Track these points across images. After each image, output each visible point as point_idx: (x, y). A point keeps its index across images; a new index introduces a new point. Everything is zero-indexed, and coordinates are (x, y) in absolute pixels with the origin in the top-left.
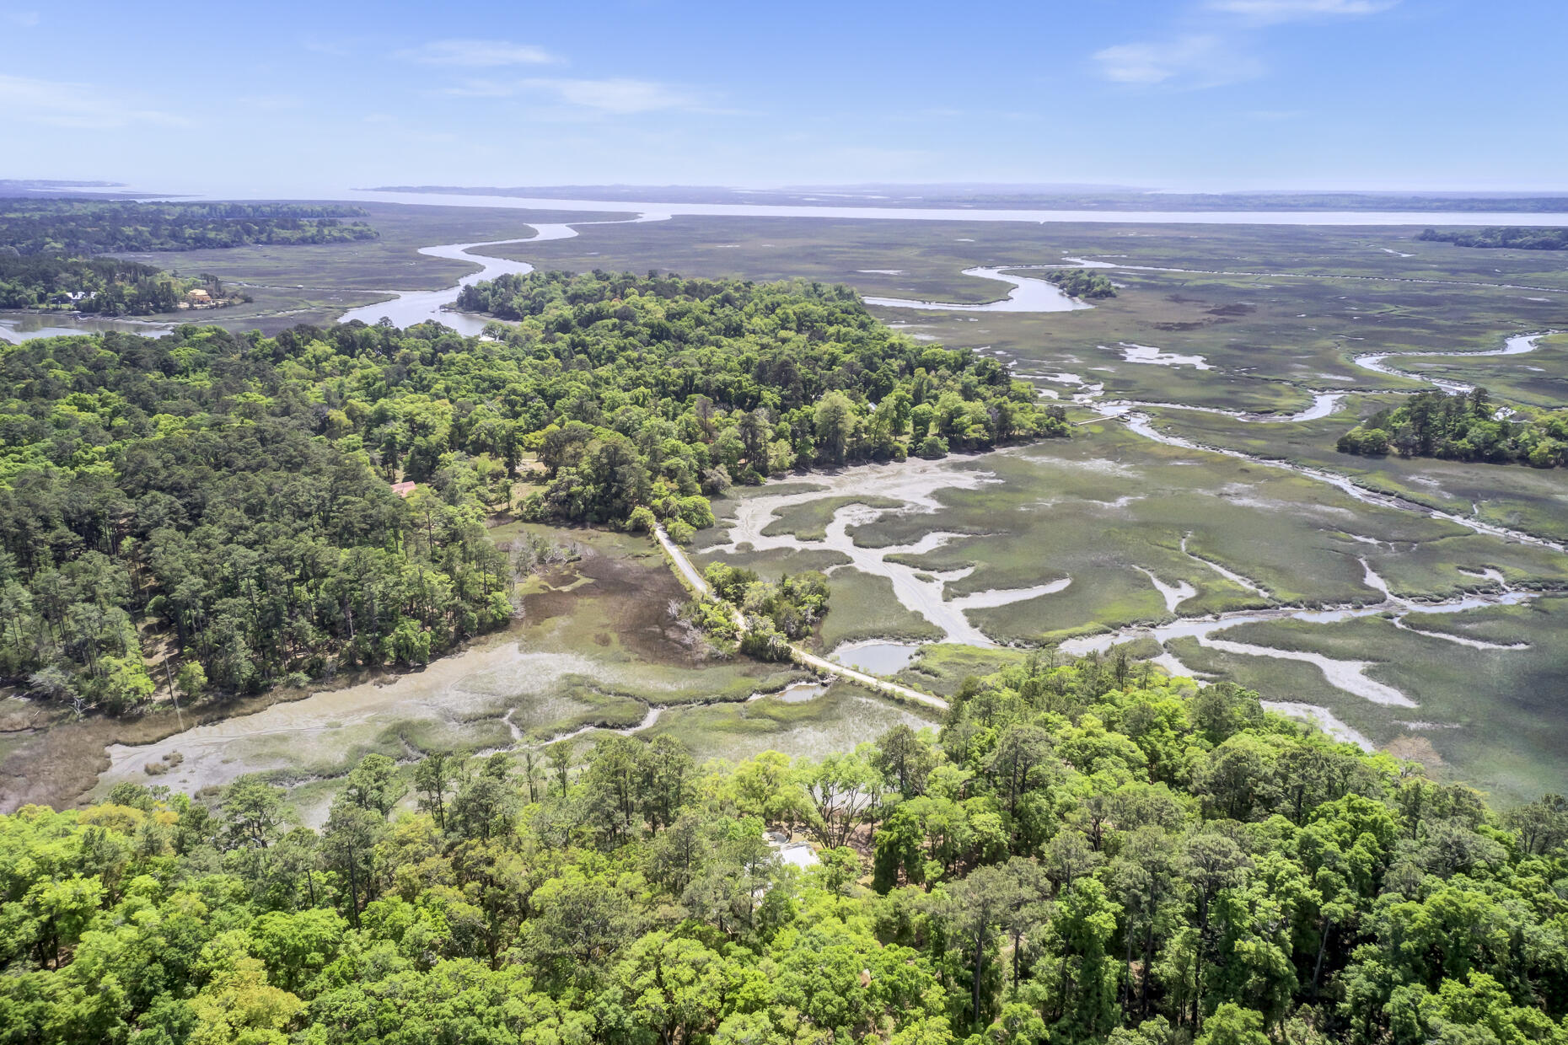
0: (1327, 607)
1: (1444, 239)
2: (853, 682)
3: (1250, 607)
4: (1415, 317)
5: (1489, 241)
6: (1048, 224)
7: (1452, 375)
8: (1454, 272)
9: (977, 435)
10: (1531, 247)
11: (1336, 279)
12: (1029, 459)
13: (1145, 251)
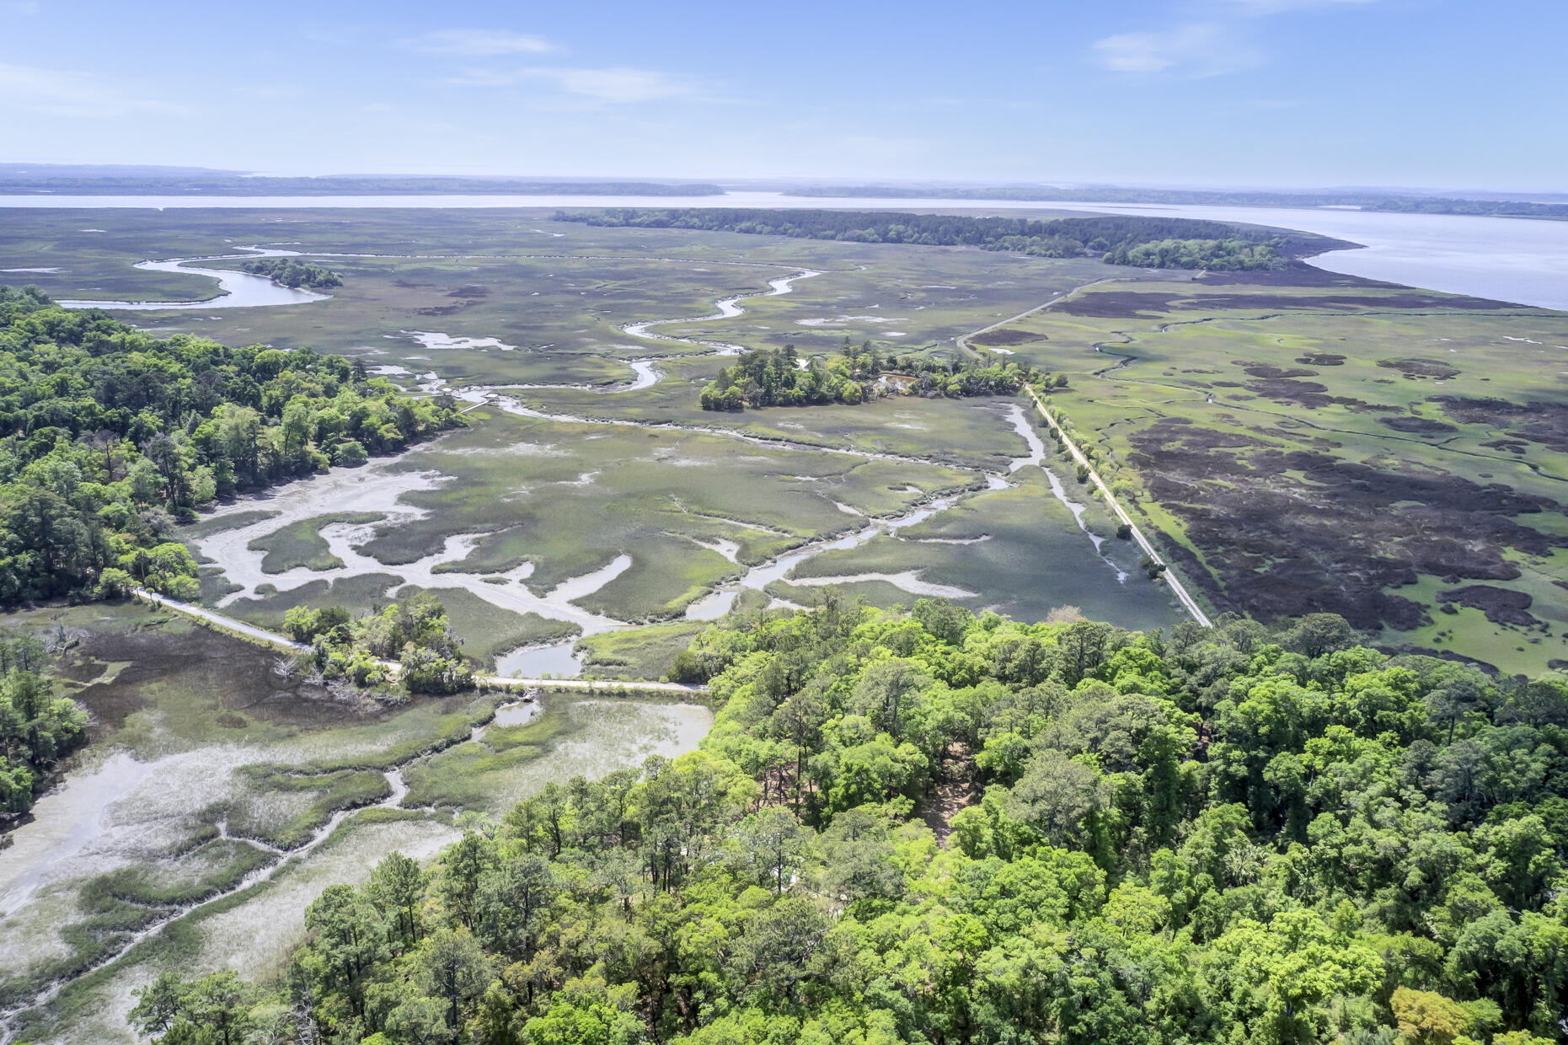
0: (839, 536)
1: (574, 220)
2: (559, 690)
3: (790, 548)
4: (628, 289)
5: (614, 220)
6: (167, 210)
7: (710, 337)
8: (615, 249)
9: (391, 435)
10: (649, 226)
11: (525, 258)
12: (452, 452)
13: (315, 238)
